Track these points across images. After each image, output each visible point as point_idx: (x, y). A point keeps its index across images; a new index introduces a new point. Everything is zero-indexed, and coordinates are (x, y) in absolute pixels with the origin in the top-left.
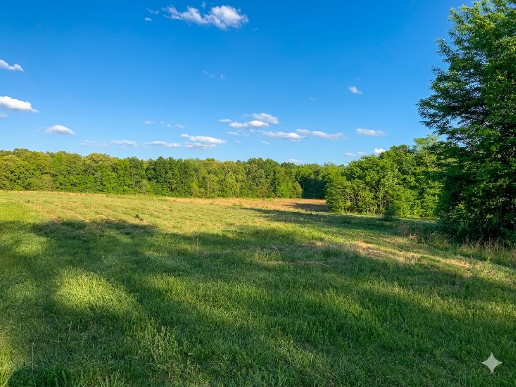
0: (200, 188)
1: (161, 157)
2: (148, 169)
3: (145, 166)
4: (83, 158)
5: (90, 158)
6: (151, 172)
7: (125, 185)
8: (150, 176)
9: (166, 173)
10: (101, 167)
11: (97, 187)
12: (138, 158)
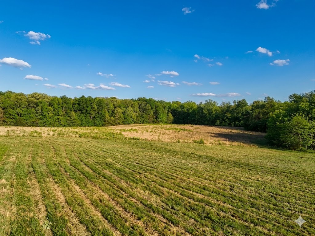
0: (111, 116)
1: (83, 97)
2: (74, 104)
3: (72, 102)
4: (27, 96)
5: (32, 96)
6: (76, 106)
7: (59, 115)
8: (75, 109)
9: (88, 107)
10: (41, 103)
11: (38, 117)
12: (67, 96)
